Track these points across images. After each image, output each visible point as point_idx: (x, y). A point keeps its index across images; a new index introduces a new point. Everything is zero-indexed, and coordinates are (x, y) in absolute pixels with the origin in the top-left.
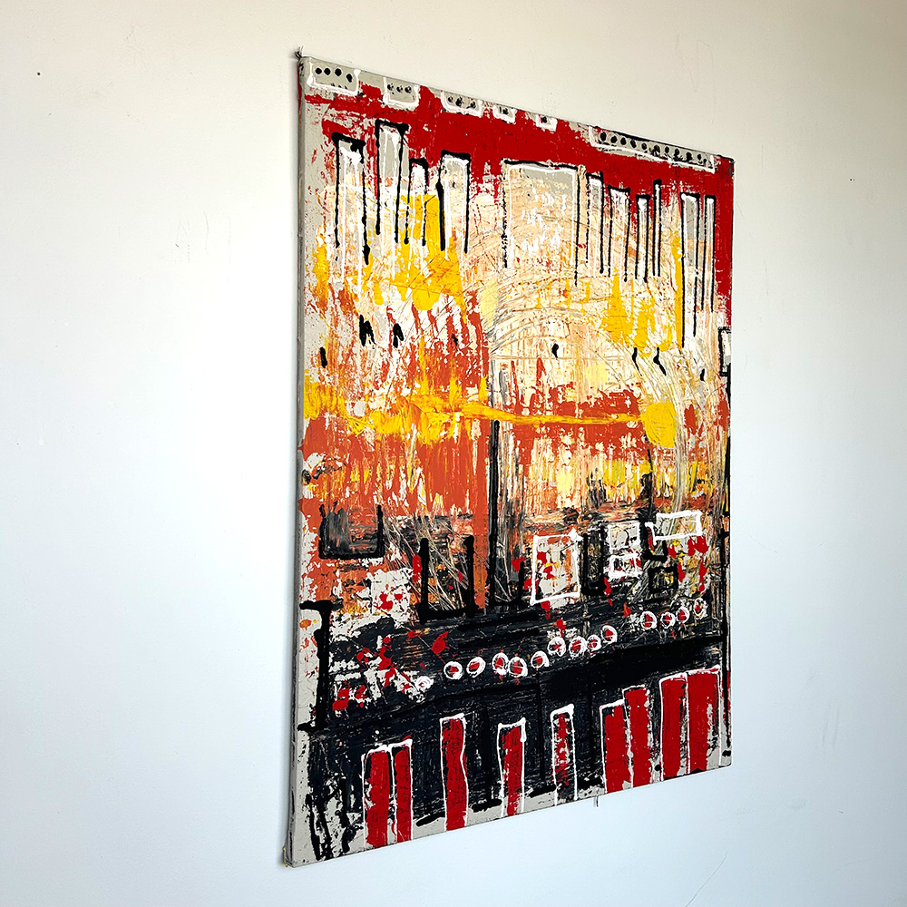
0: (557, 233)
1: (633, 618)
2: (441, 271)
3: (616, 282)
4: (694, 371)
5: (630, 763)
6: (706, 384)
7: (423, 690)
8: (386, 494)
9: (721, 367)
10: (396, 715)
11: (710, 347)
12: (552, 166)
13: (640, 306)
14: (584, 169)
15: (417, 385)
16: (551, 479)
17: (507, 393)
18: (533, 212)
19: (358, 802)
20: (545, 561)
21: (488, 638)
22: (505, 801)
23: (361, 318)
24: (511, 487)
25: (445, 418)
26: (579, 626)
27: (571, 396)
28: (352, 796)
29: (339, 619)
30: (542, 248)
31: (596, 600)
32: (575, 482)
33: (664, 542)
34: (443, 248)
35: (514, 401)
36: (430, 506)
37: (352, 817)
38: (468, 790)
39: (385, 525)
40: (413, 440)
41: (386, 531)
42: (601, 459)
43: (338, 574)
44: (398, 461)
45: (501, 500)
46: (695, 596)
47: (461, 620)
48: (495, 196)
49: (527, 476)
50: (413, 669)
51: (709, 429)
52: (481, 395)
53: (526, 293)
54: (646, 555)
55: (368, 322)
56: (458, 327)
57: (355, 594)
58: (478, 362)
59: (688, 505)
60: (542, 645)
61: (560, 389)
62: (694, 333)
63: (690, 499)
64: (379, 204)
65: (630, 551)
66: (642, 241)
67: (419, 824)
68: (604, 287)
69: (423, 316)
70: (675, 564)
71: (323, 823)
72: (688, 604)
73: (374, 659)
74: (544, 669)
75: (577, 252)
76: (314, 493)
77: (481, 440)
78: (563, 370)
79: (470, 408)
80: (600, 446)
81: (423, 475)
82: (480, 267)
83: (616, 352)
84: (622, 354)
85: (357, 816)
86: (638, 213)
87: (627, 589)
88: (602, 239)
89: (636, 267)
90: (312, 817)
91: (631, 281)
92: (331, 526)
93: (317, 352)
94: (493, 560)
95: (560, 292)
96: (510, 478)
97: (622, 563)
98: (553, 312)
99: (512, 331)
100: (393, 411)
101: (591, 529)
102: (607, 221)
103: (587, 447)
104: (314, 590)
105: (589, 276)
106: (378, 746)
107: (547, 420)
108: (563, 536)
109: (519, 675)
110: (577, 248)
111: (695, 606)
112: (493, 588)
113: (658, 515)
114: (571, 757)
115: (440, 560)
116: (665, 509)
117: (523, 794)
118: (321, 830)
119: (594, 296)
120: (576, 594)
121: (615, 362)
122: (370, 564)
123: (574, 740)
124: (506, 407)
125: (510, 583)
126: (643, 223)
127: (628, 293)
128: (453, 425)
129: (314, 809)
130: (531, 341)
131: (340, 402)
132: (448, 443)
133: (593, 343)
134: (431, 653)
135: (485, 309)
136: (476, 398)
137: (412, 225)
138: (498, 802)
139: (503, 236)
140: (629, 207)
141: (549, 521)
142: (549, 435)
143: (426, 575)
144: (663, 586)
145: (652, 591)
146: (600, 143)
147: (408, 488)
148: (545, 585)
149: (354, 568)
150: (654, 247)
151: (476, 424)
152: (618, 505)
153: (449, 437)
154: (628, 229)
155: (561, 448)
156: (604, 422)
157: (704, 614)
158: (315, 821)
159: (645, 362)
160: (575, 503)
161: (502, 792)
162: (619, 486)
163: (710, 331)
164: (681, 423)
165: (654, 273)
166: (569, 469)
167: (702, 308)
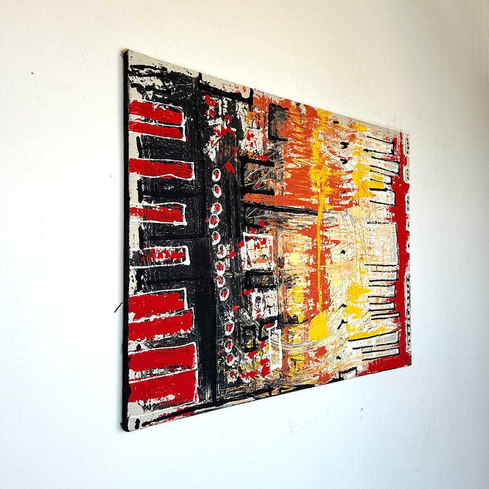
0: (379, 253)
1: (232, 314)
2: (364, 187)
3: (367, 291)
4: (340, 350)
5: (147, 319)
6: (336, 361)
7: (209, 153)
8: (291, 145)
9: (343, 373)
10: (199, 133)
11: (350, 361)
12: (398, 250)
13: (361, 307)
14: (399, 269)
15: (329, 169)
17: (328, 221)
18: (384, 239)
19: (158, 100)
20: (262, 243)
21: (230, 200)
22: (140, 206)
23: (348, 144)
24: (293, 222)
25: (318, 184)
26: (230, 270)
27: (328, 261)
28: (161, 97)
29: (245, 108)
30: (374, 244)
31: (242, 283)
32: (295, 266)
33: (268, 337)
34: (371, 189)
35: (325, 226)
36: (287, 170)
37: (150, 94)
38: (152, 177)
39: (281, 142)
40: (311, 164)
41: (279, 143)
42: (304, 284)
43: (263, 111)
44: (304, 154)
45: (288, 215)
46: (240, 367)
47: (239, 183)
48: (386, 218)
49: (298, 233)
50: (219, 148)
51: (318, 367)
52: (326, 205)
53: (360, 235)
54: (262, 323)
55: (347, 147)
56: (348, 195)
57: (254, 119)
58: (338, 205)
59: (285, 356)
60: (224, 241)
61: (330, 255)
62: (354, 349)
63: (288, 356)
64: (379, 159)
65: (265, 308)
66: (381, 307)
67: (138, 138)
68: (366, 283)
69: (351, 176)
70: (257, 348)
71: (151, 74)
72: (236, 364)
73: (227, 125)
74: (212, 241)
76: (293, 106)
77: (310, 203)
78: (337, 257)
79: (322, 197)
80: (309, 283)
81: (298, 168)
82: (367, 209)
83: (344, 293)
84: (344, 297)
85: (150, 97)
86: (390, 303)
87: (246, 308)
88: (380, 280)
89: (373, 304)
90: (155, 68)
91: (368, 301)
92: (281, 112)
93: (338, 120)
94: (264, 207)
95: (362, 255)
96: (297, 221)
97: (259, 303)
98: (355, 251)
99: (348, 226)
100: (320, 155)
101: (275, 278)
102: (385, 283)
103: (309, 273)
104: (258, 97)
105: (368, 273)
106: (185, 119)
107: (319, 247)
108: (273, 256)
109: (210, 222)
110: (376, 265)
111: (235, 370)
112: (253, 206)
113: (280, 330)
114: (159, 263)
115: (265, 173)
116: (283, 336)
117: (142, 221)
118: (147, 72)
119: (362, 276)
120: (246, 268)
121: (341, 292)
122: (266, 130)
123: (169, 265)
124: (323, 220)
125: (254, 218)
126: (387, 306)
127: (364, 299)
128: (316, 188)
129: (158, 71)
130: (345, 237)
131: (323, 127)
132: (310, 184)
133: (347, 276)
134: (226, 161)
135: (354, 210)
136: (326, 202)
137: (376, 174)
138: (140, 201)
139: (376, 222)
140: (391, 297)
141: (279, 247)
142: (313, 248)
143: (260, 163)
144: (246, 338)
145: (245, 329)
146: (406, 278)
147: (294, 158)
148: (251, 243)
149: (265, 121)
150: (380, 315)
151: (317, 202)
152: (285, 298)
153: (312, 185)
154: (384, 297)
155: (308, 256)
156: (319, 286)
158: (152, 70)
159: (341, 314)
160: (286, 266)
161: (146, 204)
162: (293, 299)
163: (355, 360)
164: (319, 344)
165: (372, 316)
166: (300, 261)
167: (363, 353)
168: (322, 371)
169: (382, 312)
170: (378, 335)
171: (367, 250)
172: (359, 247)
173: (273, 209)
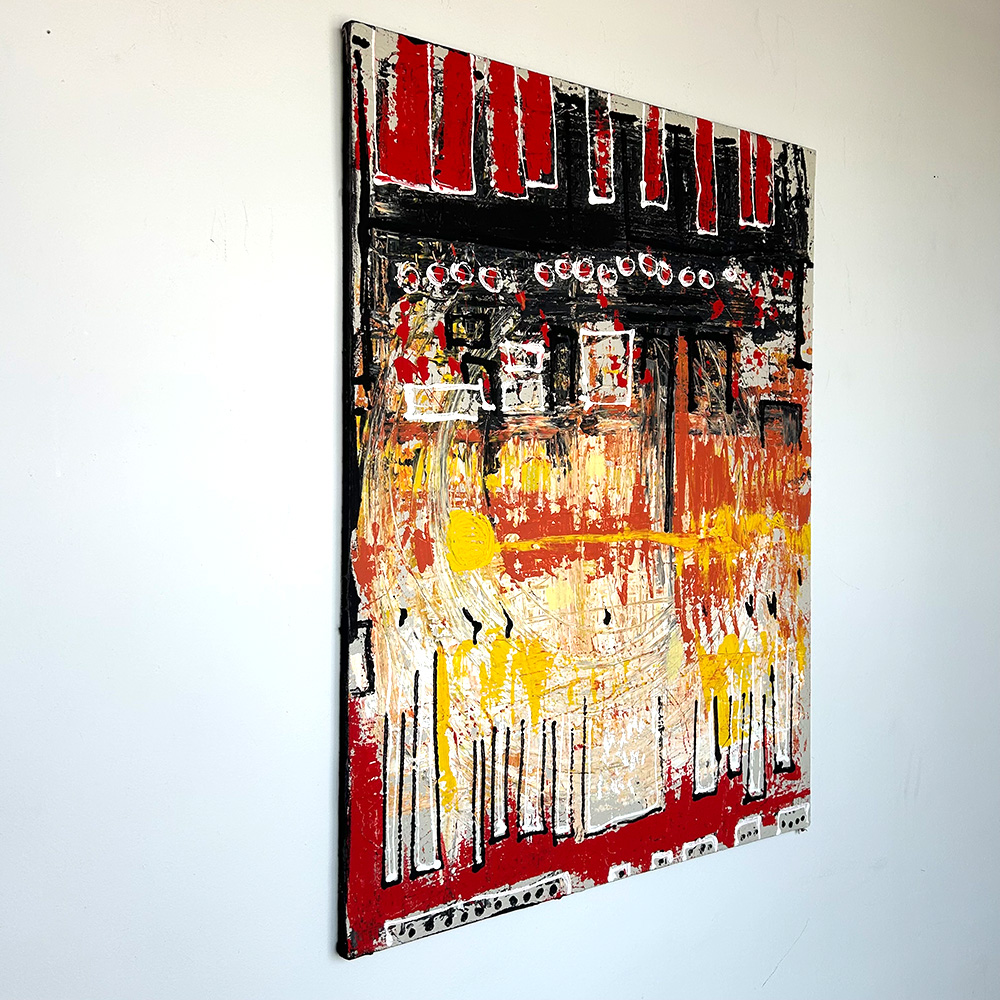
0: (607, 752)
1: (513, 288)
2: (717, 677)
3: (534, 716)
4: (419, 621)
5: (518, 101)
6: (396, 605)
7: (730, 268)
8: (758, 457)
9: (368, 635)
10: (751, 252)
11: (390, 661)
12: (614, 827)
13: (502, 694)
14: (577, 841)
15: (735, 562)
16: (612, 469)
17: (657, 563)
18: (632, 767)
19: (777, 184)
20: (619, 376)
21: (677, 304)
22: (662, 126)
23: (775, 616)
24: (653, 461)
25: (711, 532)
26: (580, 294)
27: (590, 567)
28: (780, 192)
29: (790, 350)
30: (623, 730)
31: (559, 320)
32: (584, 465)
33: (466, 381)
34: (716, 698)
35: (650, 554)
36: (725, 447)
37: (780, 173)
38: (695, 154)
39: (759, 430)
40: (738, 509)
41: (758, 423)
42: (553, 492)
44: (750, 489)
45: (662, 447)
46: (419, 297)
47: (700, 329)
48: (670, 768)
49: (637, 473)
50: (739, 290)
51: (392, 539)
52: (682, 558)
53: (639, 675)
54: (493, 367)
55: (771, 614)
56: (702, 624)
57: (780, 370)
58: (684, 593)
59: (427, 431)
60: (622, 282)
61: (602, 573)
62: (417, 675)
63: (425, 439)
64: (764, 722)
65: (516, 376)
66: (499, 780)
67: (733, 141)
68: (550, 706)
69: (730, 629)
70: (450, 348)
72: (429, 289)
73: (766, 309)
74: (622, 256)
75: (585, 737)
76: (805, 461)
77: (682, 511)
78: (599, 595)
79: (690, 543)
80: (555, 508)
81: (730, 474)
82: (683, 690)
83: (534, 628)
84: (527, 627)
86: (506, 815)
87: (521, 326)
88: (554, 764)
89: (508, 743)
90: (806, 187)
91: (514, 724)
92: (795, 433)
93: (803, 582)
94: (671, 385)
95: (603, 685)
96: (654, 471)
97: (527, 361)
98: (610, 660)
99: (652, 631)
100: (752, 536)
101: (565, 409)
102: (548, 788)
103: (571, 507)
104: (805, 379)
105: (569, 715)
106: (764, 228)
107: (616, 537)
108: (599, 403)
109: (647, 255)
110: (584, 742)
111: (418, 283)
112: (671, 355)
113: (474, 418)
114: (592, 143)
115: (717, 391)
116: (465, 426)
117: (643, 124)
118: (800, 173)
119: (563, 691)
120: (584, 332)
121: (535, 614)
122: (769, 395)
123: (589, 160)
124: (658, 548)
125: (654, 357)
126: (500, 804)
127: (519, 706)
128: (705, 524)
129: (804, 192)
130: (633, 623)
131: (789, 540)
132: (710, 507)
133: (565, 634)
134: (725, 302)
135: (679, 647)
136: (686, 555)
137: (740, 712)
138: (668, 127)
139: (662, 730)
140: (519, 817)
141: (615, 421)
142: (613, 520)
143: (728, 378)
144: (469, 321)
145: (486, 318)
146: (557, 881)
147: (742, 462)
148: (619, 349)
149: (781, 394)
150: (483, 778)
151: (685, 528)
152: (531, 436)
153: (709, 514)
154: (519, 788)
155: (600, 505)
156: (549, 539)
157: (402, 268)
158: (804, 182)
159: (493, 621)
160: (585, 440)
161: (664, 137)
162: (529, 459)
163: (390, 684)
164: (439, 543)
165: (482, 742)
166: (591, 482)
167: (403, 715)
168: (382, 554)
169: (488, 783)
170: (438, 775)
171: (610, 704)
172: (617, 670)
173: (670, 408)
